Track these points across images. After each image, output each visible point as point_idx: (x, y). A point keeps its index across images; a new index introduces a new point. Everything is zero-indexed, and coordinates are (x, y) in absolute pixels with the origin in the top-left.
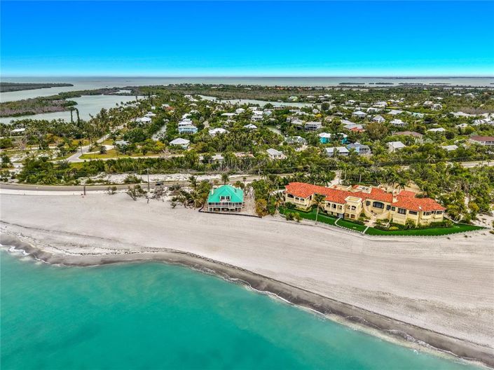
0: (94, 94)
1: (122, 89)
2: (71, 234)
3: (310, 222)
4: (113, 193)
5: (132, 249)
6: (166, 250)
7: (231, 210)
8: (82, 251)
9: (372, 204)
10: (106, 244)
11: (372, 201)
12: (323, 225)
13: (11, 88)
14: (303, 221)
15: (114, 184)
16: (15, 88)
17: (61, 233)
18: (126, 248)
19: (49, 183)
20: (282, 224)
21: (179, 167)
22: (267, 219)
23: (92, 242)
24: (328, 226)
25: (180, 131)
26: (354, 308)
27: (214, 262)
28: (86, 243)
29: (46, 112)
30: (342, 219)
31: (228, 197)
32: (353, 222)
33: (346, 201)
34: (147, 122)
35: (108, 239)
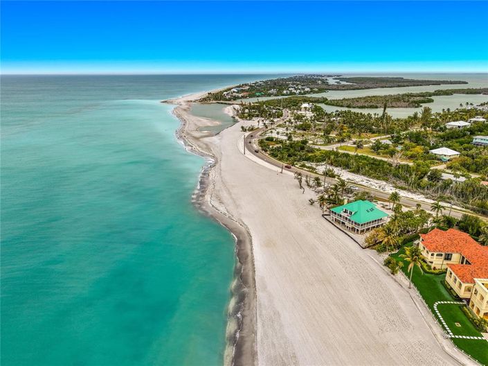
0: (471, 93)
3: (407, 282)
4: (298, 178)
6: (247, 227)
7: (348, 227)
8: (216, 204)
10: (231, 207)
12: (415, 293)
13: (400, 84)
16: (405, 84)
17: (228, 190)
19: (280, 160)
23: (230, 202)
24: (420, 298)
25: (474, 141)
27: (252, 253)
30: (461, 307)
31: (351, 213)
32: (469, 318)
33: (474, 282)
34: (459, 127)
35: (236, 205)
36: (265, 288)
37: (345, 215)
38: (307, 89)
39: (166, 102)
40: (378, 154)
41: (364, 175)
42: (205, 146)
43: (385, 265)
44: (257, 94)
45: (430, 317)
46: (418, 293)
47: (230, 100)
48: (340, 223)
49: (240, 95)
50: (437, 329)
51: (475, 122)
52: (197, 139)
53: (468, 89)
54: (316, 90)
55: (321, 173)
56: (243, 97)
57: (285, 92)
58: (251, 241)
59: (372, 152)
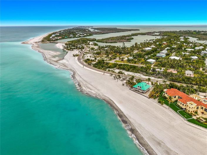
0: (143, 35)
1: (156, 32)
3: (167, 107)
4: (111, 76)
5: (101, 94)
6: (108, 98)
8: (90, 90)
9: (204, 109)
10: (96, 91)
11: (204, 108)
12: (171, 109)
13: (118, 31)
14: (164, 105)
15: (115, 73)
16: (120, 31)
17: (89, 84)
21: (141, 71)
22: (151, 100)
23: (94, 89)
24: (173, 111)
25: (157, 55)
28: (92, 89)
30: (184, 111)
31: (141, 87)
32: (187, 114)
33: (187, 103)
34: (149, 50)
35: (98, 90)
36: (130, 117)
37: (139, 88)
38: (85, 35)
39: (24, 43)
40: (130, 63)
41: (131, 71)
42: (63, 65)
43: (158, 103)
44: (66, 37)
45: (178, 116)
46: (172, 109)
47: (55, 41)
48: (137, 91)
49: (58, 38)
50: (182, 118)
51: (153, 48)
52: (57, 61)
53: (142, 33)
54: (89, 34)
55: (117, 72)
56: (59, 39)
57: (77, 36)
58: (113, 102)
59: (128, 62)
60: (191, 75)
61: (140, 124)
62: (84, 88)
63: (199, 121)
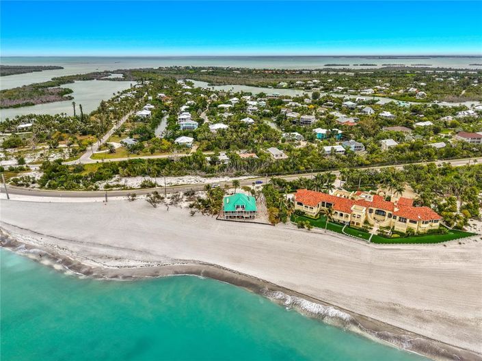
0: (87, 79)
2: (105, 246)
3: (320, 230)
4: (133, 200)
5: (163, 260)
6: (194, 262)
7: (246, 218)
8: (118, 263)
9: (374, 212)
10: (138, 256)
11: (375, 209)
12: (332, 233)
14: (314, 229)
15: (131, 189)
17: (94, 244)
18: (158, 260)
19: (69, 189)
20: (295, 232)
22: (280, 227)
23: (125, 254)
24: (336, 234)
26: (370, 320)
27: (240, 274)
28: (119, 255)
29: (45, 102)
30: (348, 227)
32: (358, 230)
33: (352, 211)
34: (147, 115)
35: (139, 251)
37: (240, 209)
43: (299, 228)
48: (235, 218)
50: (363, 243)
51: (150, 109)
55: (136, 186)
58: (220, 267)
60: (281, 156)
61: (327, 291)
62: (88, 263)
63: (385, 237)
